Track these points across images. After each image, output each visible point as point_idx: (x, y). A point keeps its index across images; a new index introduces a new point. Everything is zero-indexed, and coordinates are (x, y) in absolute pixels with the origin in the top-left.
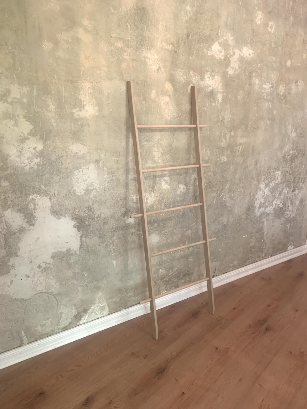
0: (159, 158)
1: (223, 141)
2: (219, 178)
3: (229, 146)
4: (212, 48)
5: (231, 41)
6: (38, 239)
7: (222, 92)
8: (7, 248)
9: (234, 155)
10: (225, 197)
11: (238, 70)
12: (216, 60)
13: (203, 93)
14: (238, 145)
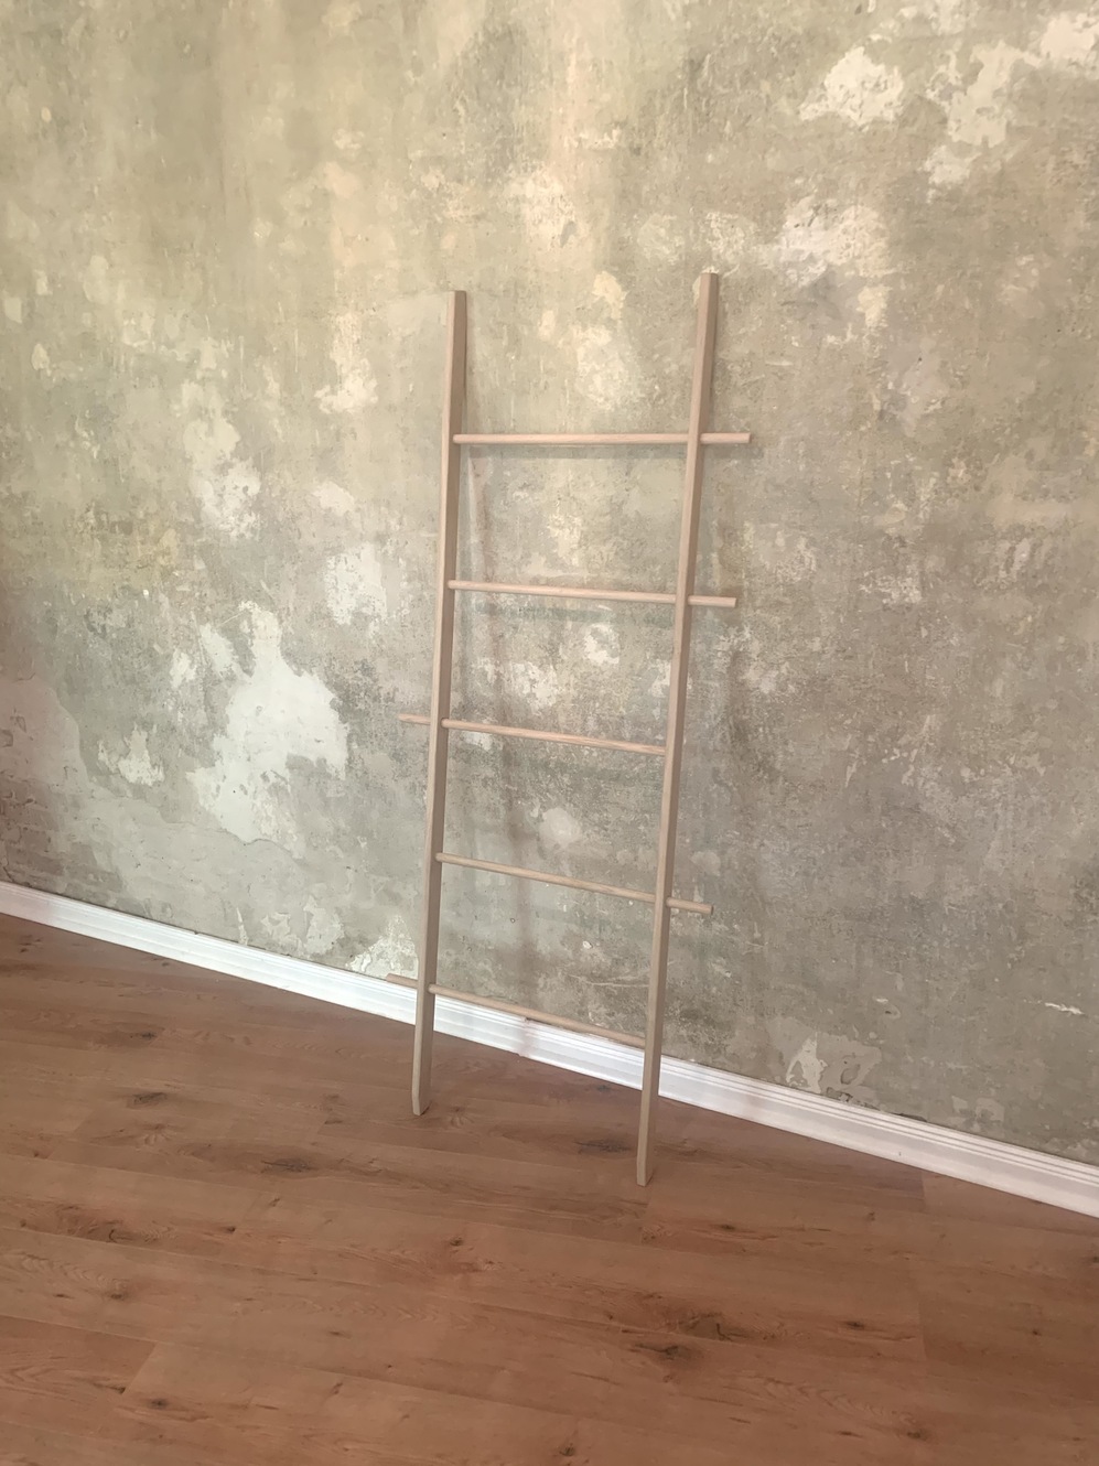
0: (573, 550)
1: (896, 509)
2: (874, 676)
3: (935, 533)
4: (826, 83)
5: (953, 13)
6: (259, 709)
7: (884, 277)
8: (209, 710)
9: (975, 580)
10: (912, 768)
11: (1005, 152)
12: (852, 133)
13: (775, 294)
14: (999, 536)
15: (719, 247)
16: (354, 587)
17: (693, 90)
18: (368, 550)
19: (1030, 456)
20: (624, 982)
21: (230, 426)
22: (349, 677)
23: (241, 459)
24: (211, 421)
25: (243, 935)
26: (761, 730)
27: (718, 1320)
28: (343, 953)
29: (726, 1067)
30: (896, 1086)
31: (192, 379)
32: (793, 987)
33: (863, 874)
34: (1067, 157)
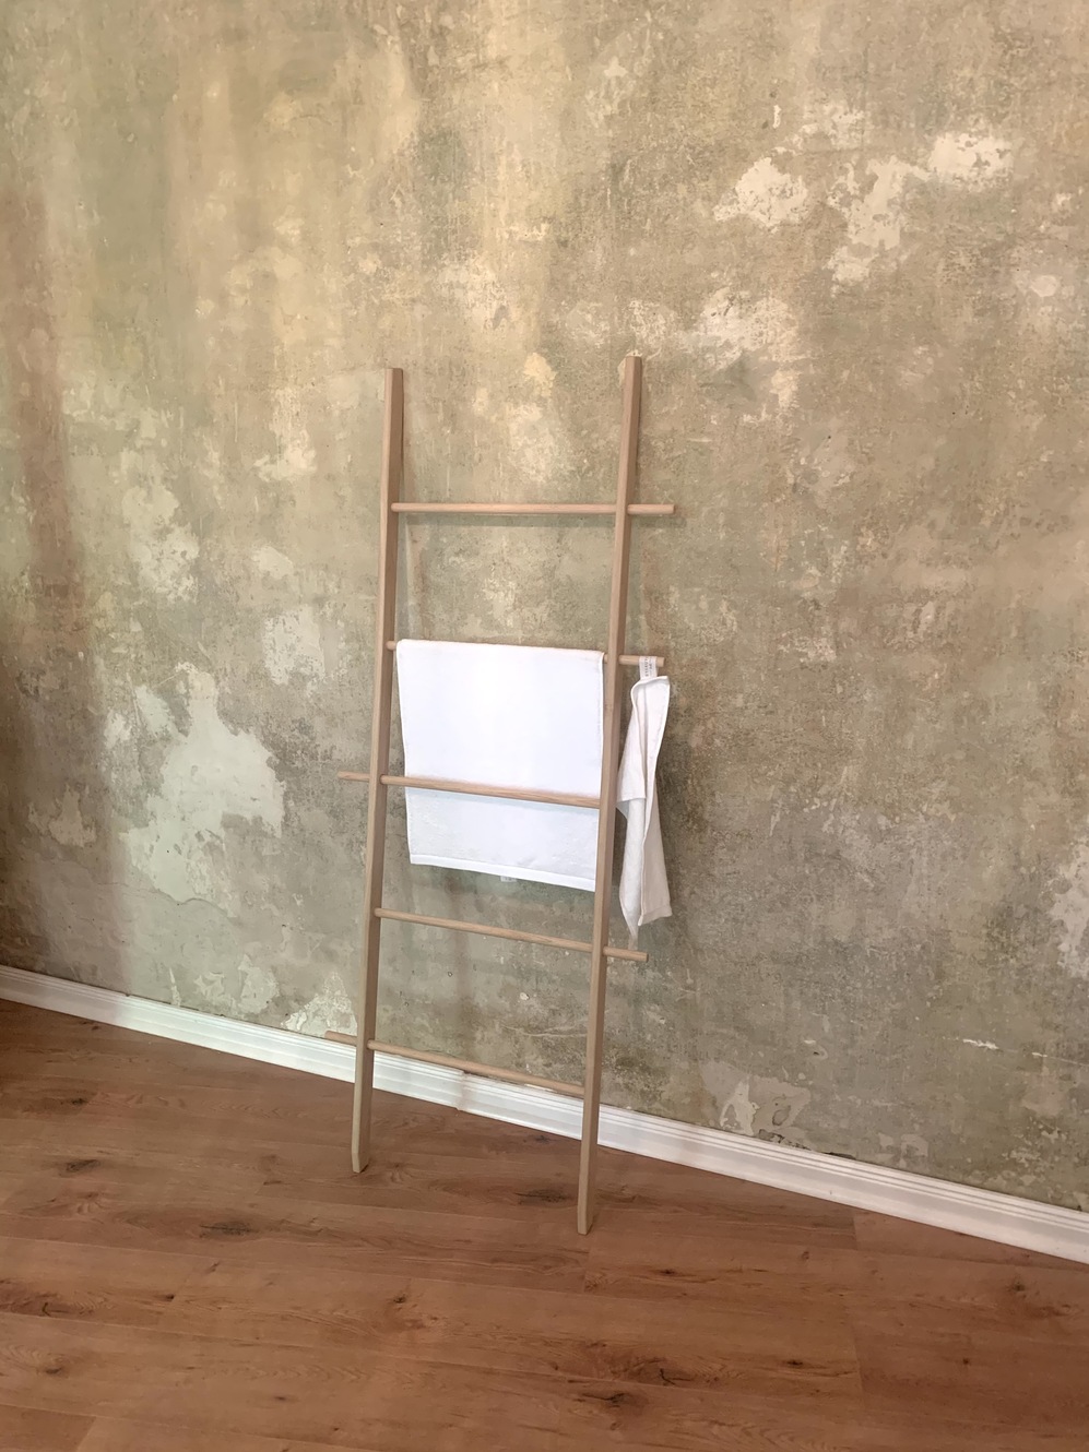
0: (508, 612)
1: (810, 575)
2: (794, 730)
3: (848, 597)
4: (737, 189)
5: (850, 130)
6: (195, 768)
7: (795, 362)
8: (143, 770)
9: (885, 640)
10: (832, 817)
11: (900, 254)
12: (762, 233)
13: (694, 377)
14: (906, 599)
15: (643, 332)
16: (292, 648)
17: (615, 191)
18: (306, 612)
19: (932, 525)
20: (561, 1033)
21: (169, 493)
22: (285, 736)
23: (180, 525)
24: (150, 488)
25: (176, 996)
26: (689, 782)
27: (661, 1365)
28: (276, 1013)
29: (662, 1113)
30: (826, 1126)
31: (132, 447)
32: (725, 1031)
33: (788, 919)
34: (955, 260)
